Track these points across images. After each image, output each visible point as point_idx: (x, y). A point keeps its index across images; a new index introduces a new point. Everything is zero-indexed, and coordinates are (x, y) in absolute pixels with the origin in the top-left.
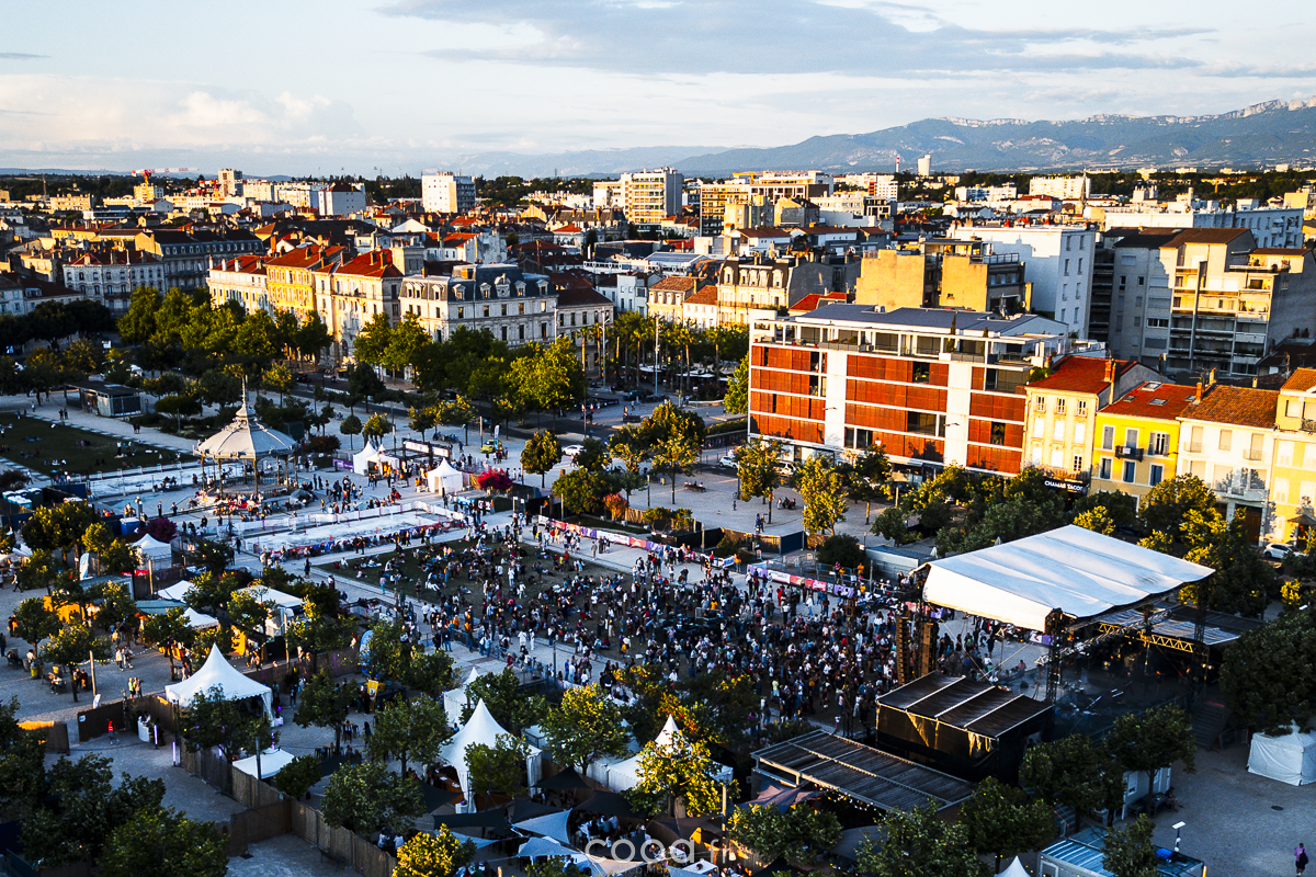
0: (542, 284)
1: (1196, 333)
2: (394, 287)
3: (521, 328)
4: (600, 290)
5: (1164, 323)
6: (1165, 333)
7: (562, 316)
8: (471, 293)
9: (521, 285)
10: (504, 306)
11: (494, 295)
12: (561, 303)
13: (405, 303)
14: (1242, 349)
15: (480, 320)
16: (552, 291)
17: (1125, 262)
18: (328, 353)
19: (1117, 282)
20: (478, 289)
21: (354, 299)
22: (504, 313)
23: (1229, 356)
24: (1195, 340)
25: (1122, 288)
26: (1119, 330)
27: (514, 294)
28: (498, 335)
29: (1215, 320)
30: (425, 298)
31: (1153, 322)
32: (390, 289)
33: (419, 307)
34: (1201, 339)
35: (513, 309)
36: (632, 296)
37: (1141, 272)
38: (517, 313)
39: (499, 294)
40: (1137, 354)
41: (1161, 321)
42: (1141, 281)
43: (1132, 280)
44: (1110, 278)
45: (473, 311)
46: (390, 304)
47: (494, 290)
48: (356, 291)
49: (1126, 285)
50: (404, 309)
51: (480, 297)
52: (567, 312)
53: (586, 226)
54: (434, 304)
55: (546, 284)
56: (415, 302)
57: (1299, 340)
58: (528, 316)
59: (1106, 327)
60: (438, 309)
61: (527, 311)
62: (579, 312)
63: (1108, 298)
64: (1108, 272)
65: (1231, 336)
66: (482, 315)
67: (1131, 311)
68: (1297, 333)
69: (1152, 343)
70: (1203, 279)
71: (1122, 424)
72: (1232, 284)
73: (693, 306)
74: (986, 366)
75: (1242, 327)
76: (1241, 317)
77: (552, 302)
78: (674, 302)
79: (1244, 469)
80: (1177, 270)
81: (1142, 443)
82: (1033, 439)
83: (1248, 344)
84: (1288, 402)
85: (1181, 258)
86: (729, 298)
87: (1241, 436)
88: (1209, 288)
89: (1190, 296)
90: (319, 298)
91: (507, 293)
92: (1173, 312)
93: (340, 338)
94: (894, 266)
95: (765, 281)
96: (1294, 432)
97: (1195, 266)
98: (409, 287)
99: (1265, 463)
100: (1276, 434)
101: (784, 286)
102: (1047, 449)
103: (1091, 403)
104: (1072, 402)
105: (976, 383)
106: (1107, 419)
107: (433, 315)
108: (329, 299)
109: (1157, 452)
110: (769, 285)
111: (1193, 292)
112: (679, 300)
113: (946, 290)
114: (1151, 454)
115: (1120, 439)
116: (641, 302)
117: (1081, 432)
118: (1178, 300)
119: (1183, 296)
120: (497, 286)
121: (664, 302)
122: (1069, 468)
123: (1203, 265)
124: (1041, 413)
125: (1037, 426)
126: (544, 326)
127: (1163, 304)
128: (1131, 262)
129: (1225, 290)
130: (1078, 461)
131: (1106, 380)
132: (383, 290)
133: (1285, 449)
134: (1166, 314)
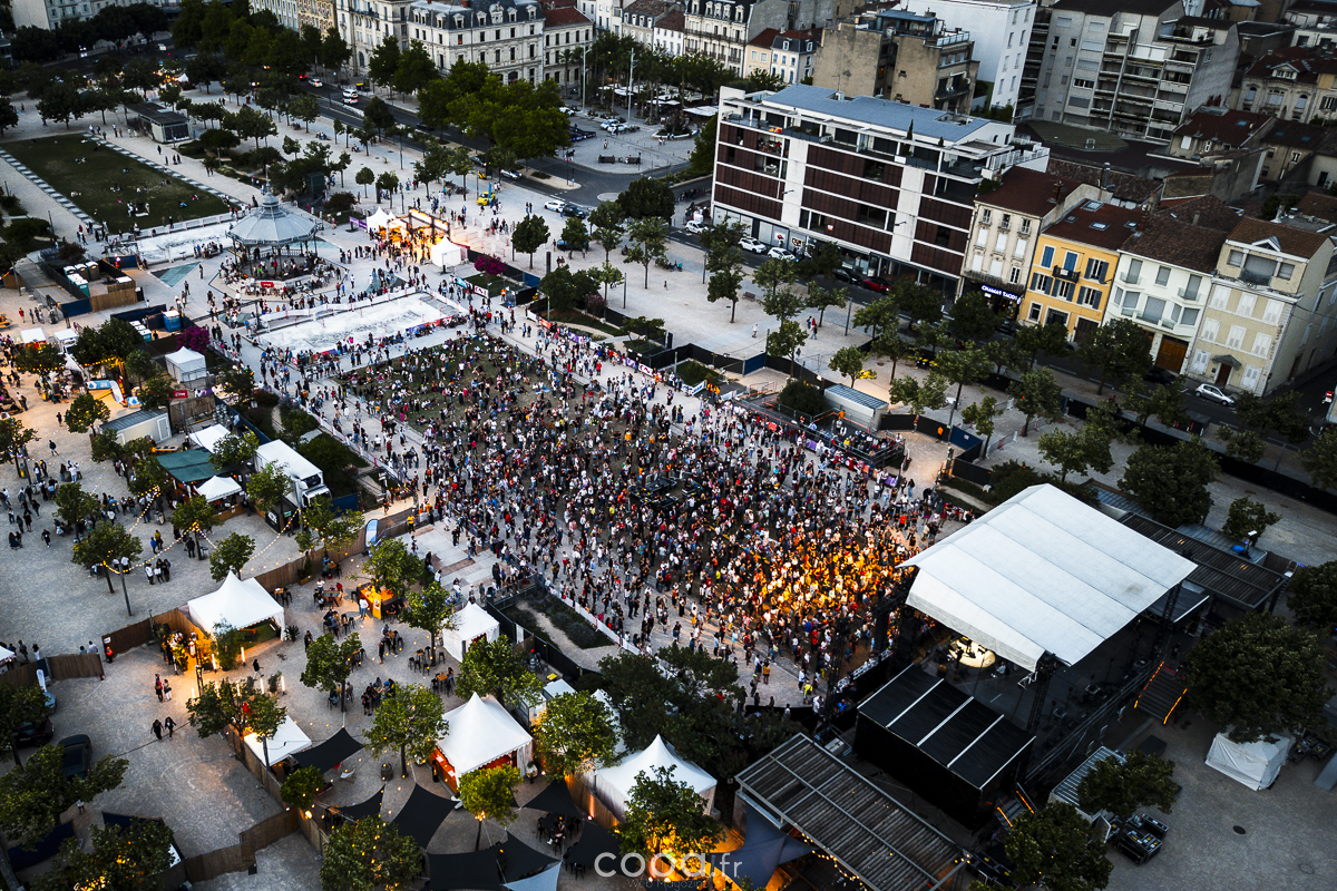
0: (532, 9)
1: (1119, 96)
2: (403, 10)
3: (513, 50)
5: (1090, 84)
6: (1089, 94)
7: (548, 37)
8: (469, 22)
9: (513, 12)
10: (498, 33)
11: (489, 23)
12: (547, 25)
13: (412, 28)
14: (1160, 115)
15: (477, 47)
16: (539, 16)
17: (1060, 24)
18: (348, 66)
19: (1050, 41)
20: (475, 17)
21: (369, 17)
22: (498, 37)
23: (1147, 121)
24: (1117, 102)
25: (1054, 48)
26: (1046, 87)
27: (507, 19)
28: (491, 61)
29: (1138, 86)
30: (428, 24)
31: (1079, 82)
32: (399, 12)
33: (424, 33)
34: (1123, 102)
35: (505, 33)
36: (609, 15)
37: (1074, 34)
38: (509, 37)
39: (494, 21)
40: (1059, 110)
41: (1087, 82)
42: (1074, 42)
43: (1065, 42)
44: (1044, 37)
45: (471, 37)
46: (399, 25)
47: (489, 17)
48: (370, 10)
49: (1059, 45)
50: (412, 35)
51: (476, 24)
52: (553, 34)
54: (437, 32)
55: (534, 9)
56: (422, 28)
58: (519, 39)
59: (1035, 82)
60: (441, 36)
61: (517, 35)
62: (563, 33)
63: (1040, 56)
64: (1043, 32)
65: (1151, 102)
66: (478, 41)
67: (1060, 68)
68: (1211, 101)
69: (1075, 101)
70: (1132, 47)
71: (1062, 247)
72: (1159, 54)
73: (662, 31)
74: (938, 173)
75: (1164, 95)
76: (1165, 86)
77: (539, 27)
78: (646, 25)
79: (1177, 307)
80: (1109, 36)
81: (1080, 266)
82: (976, 247)
83: (1167, 111)
84: (1232, 251)
85: (1114, 26)
86: (695, 27)
87: (1179, 277)
88: (1136, 56)
89: (1119, 61)
90: (339, 13)
91: (501, 20)
92: (1101, 75)
93: (358, 50)
94: (852, 39)
95: (728, 14)
96: (1234, 280)
97: (1128, 34)
98: (416, 13)
99: (1200, 303)
100: (1217, 279)
101: (745, 21)
102: (988, 258)
103: (1035, 224)
104: (1017, 220)
105: (927, 188)
106: (1048, 241)
107: (436, 41)
108: (347, 15)
109: (1093, 277)
110: (732, 18)
111: (1122, 58)
112: (650, 24)
113: (899, 67)
114: (1087, 276)
115: (1059, 259)
116: (617, 21)
117: (1022, 248)
118: (1106, 65)
119: (1110, 62)
120: (493, 14)
121: (638, 23)
122: (1006, 279)
123: (1135, 33)
124: (986, 225)
125: (980, 236)
126: (532, 48)
127: (1091, 66)
128: (1067, 24)
129: (1151, 59)
130: (1016, 273)
131: (1052, 200)
132: (394, 15)
133: (1223, 293)
134: (1093, 76)
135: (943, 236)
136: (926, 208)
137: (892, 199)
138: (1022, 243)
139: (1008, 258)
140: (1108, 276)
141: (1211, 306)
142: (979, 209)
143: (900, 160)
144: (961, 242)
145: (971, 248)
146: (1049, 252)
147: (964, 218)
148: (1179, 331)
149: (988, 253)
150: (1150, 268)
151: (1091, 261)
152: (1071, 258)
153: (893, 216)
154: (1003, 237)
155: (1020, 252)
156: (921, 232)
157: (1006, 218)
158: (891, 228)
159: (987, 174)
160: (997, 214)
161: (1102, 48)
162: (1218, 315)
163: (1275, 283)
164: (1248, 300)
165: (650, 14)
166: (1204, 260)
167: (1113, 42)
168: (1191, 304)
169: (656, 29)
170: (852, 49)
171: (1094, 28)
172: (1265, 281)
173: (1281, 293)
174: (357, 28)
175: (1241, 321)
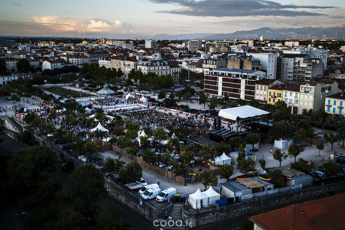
0: (166, 63)
1: (298, 75)
2: (136, 64)
3: (162, 72)
4: (179, 65)
5: (291, 73)
6: (292, 75)
7: (170, 70)
8: (152, 65)
9: (162, 63)
10: (158, 68)
11: (156, 65)
12: (170, 67)
13: (138, 67)
14: (307, 78)
15: (153, 70)
16: (168, 65)
18: (122, 77)
19: (282, 65)
20: (153, 64)
21: (128, 66)
22: (158, 69)
23: (304, 80)
24: (298, 76)
25: (283, 66)
26: (283, 74)
27: (160, 65)
28: (157, 73)
29: (301, 73)
30: (142, 66)
31: (289, 73)
32: (135, 64)
33: (141, 68)
34: (299, 76)
35: (160, 68)
36: (185, 66)
37: (287, 63)
38: (161, 69)
40: (286, 79)
42: (287, 64)
43: (285, 64)
44: (281, 64)
45: (152, 68)
46: (135, 67)
47: (156, 64)
48: (129, 64)
49: (284, 65)
50: (138, 68)
51: (153, 66)
52: (172, 69)
53: (180, 51)
54: (144, 67)
55: (167, 63)
56: (140, 67)
57: (318, 77)
58: (163, 70)
59: (280, 74)
60: (145, 68)
61: (163, 69)
62: (174, 69)
63: (280, 68)
64: (280, 62)
65: (305, 76)
66: (154, 69)
67: (285, 70)
68: (318, 75)
69: (289, 77)
70: (299, 64)
71: (273, 91)
72: (305, 65)
73: (197, 68)
74: (248, 80)
75: (307, 74)
76: (307, 72)
77: (168, 67)
78: (194, 67)
79: (295, 100)
80: (294, 62)
81: (276, 95)
82: (257, 94)
83: (308, 77)
84: (302, 87)
85: (295, 60)
86: (205, 67)
87: (294, 93)
88: (300, 66)
89: (296, 67)
90: (121, 66)
91: (159, 65)
92: (293, 71)
93: (125, 74)
94: (234, 61)
95: (212, 63)
96: (303, 93)
97: (297, 62)
98: (139, 63)
99: (298, 99)
100: (300, 93)
101: (216, 64)
102: (259, 96)
103: (267, 87)
104: (263, 87)
105: (246, 83)
106: (270, 90)
107: (144, 69)
108: (123, 66)
109: (279, 97)
110: (213, 64)
111: (297, 67)
112: (195, 67)
113: (244, 65)
114: (278, 97)
115: (272, 94)
116: (187, 67)
117: (265, 93)
118: (294, 69)
119: (295, 68)
120: (157, 64)
121: (192, 67)
122: (263, 100)
123: (299, 61)
124: (258, 89)
125: (257, 92)
126: (166, 72)
127: (291, 69)
128: (285, 61)
129: (303, 66)
130: (265, 98)
131: (270, 83)
132: (134, 64)
133: (302, 96)
134: (292, 71)
135: (250, 93)
136: (246, 87)
137: (239, 86)
138: (265, 92)
139: (263, 95)
140: (282, 96)
141: (300, 99)
142: (256, 86)
143: (240, 78)
144: (254, 93)
145: (256, 94)
146: (270, 93)
147: (253, 88)
148: (296, 105)
149: (259, 95)
150: (289, 93)
151: (278, 93)
152: (274, 93)
153: (240, 90)
154: (261, 91)
155: (265, 94)
156: (246, 92)
157: (261, 87)
158: (240, 93)
159: (258, 79)
160: (260, 86)
161: (293, 65)
162: (302, 101)
163: (310, 92)
164: (306, 96)
165: (195, 65)
166: (297, 90)
167: (295, 63)
168: (297, 99)
169: (196, 68)
170: (234, 63)
171: (290, 61)
172: (308, 92)
173: (311, 94)
174: (125, 69)
175: (306, 101)
